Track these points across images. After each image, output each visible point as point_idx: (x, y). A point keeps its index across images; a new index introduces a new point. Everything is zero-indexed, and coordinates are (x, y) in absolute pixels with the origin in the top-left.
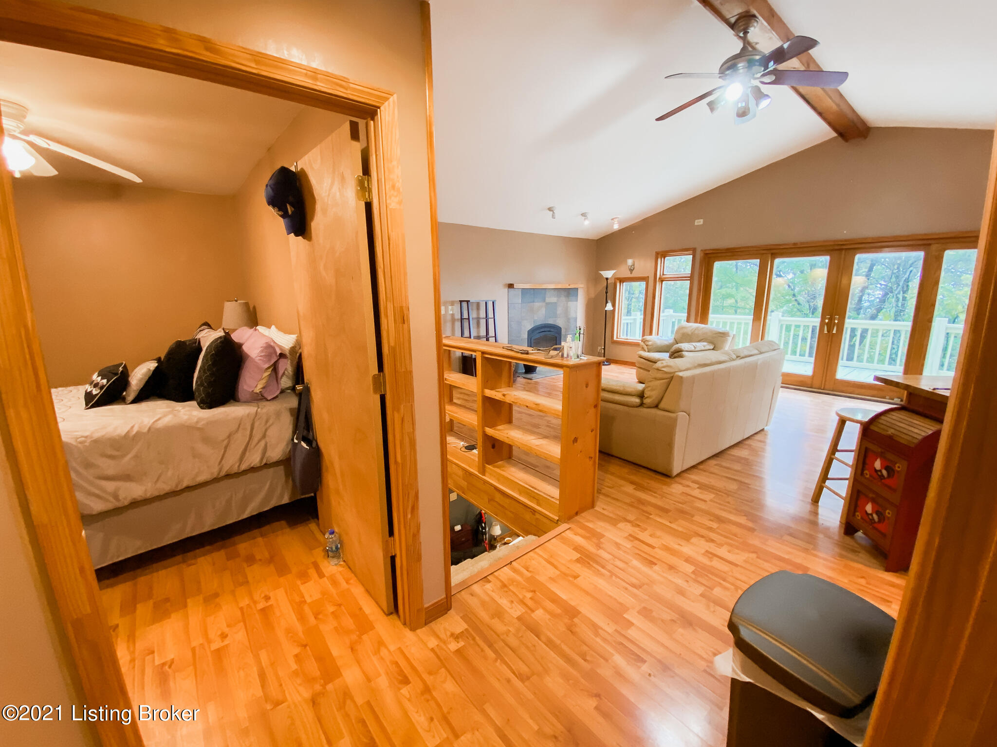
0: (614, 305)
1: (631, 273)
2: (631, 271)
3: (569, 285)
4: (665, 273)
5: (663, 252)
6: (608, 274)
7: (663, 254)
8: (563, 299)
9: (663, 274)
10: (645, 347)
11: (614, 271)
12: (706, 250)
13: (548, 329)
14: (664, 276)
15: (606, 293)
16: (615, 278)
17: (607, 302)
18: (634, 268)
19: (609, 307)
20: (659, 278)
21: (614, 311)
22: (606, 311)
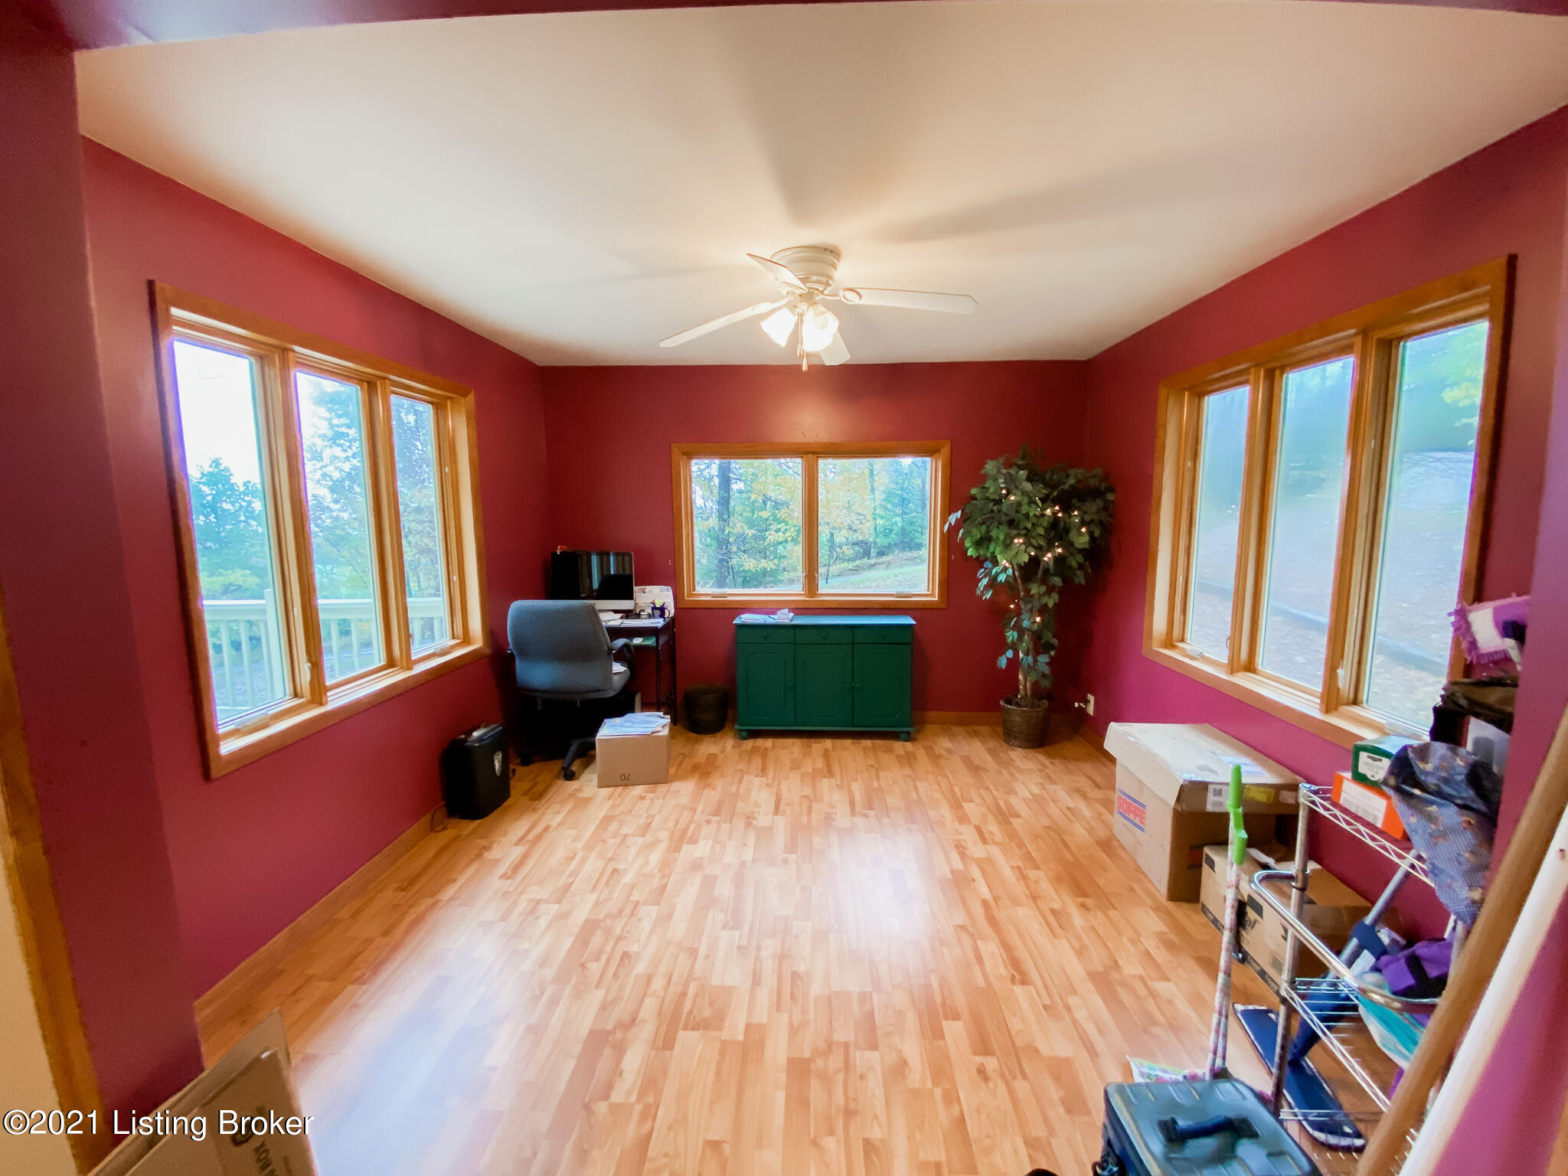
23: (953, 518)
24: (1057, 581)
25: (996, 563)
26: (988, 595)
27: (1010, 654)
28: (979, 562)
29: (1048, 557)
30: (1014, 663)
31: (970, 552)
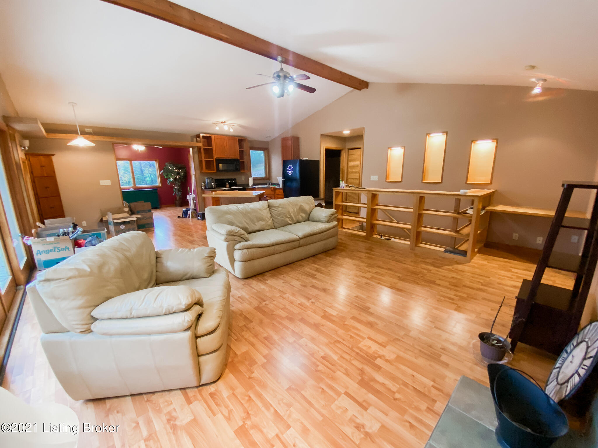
23: (162, 172)
24: (180, 181)
25: (170, 179)
26: (169, 184)
27: (174, 193)
28: (167, 179)
29: (178, 177)
30: (175, 194)
31: (165, 177)
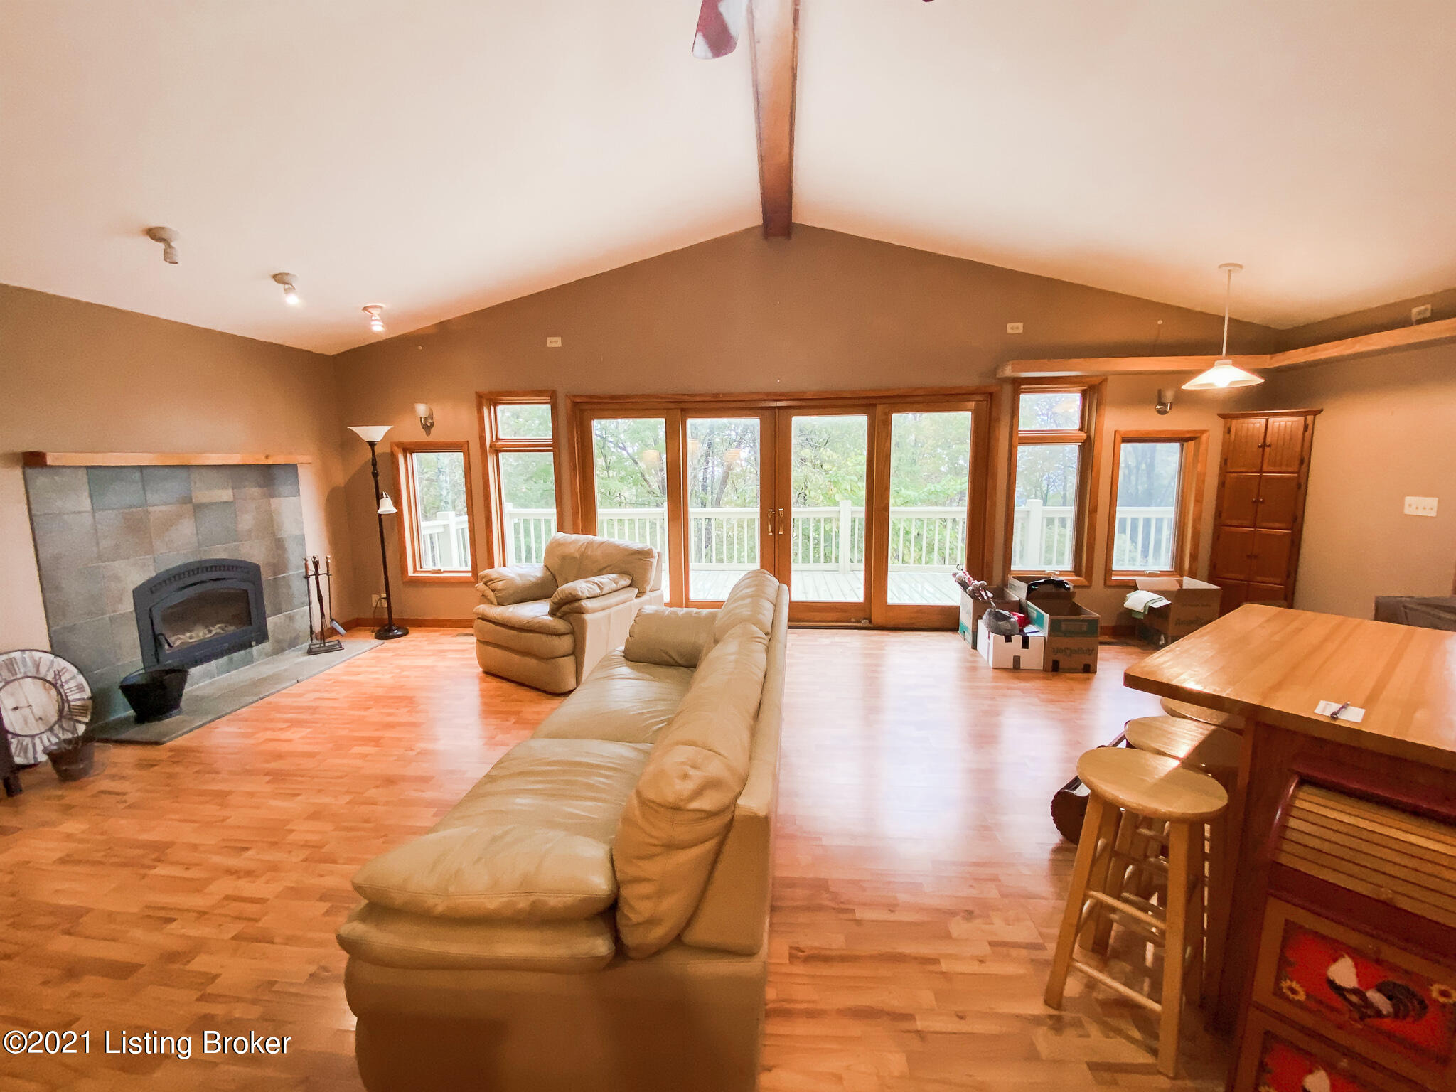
0: (397, 502)
1: (428, 434)
2: (428, 428)
3: (267, 457)
4: (501, 436)
5: (491, 393)
6: (375, 433)
7: (491, 399)
8: (255, 491)
9: (498, 439)
10: (491, 595)
11: (387, 428)
12: (575, 396)
13: (215, 575)
14: (500, 443)
15: (375, 475)
16: (392, 444)
17: (379, 497)
18: (432, 424)
19: (387, 506)
20: (491, 447)
21: (399, 515)
22: (380, 515)
